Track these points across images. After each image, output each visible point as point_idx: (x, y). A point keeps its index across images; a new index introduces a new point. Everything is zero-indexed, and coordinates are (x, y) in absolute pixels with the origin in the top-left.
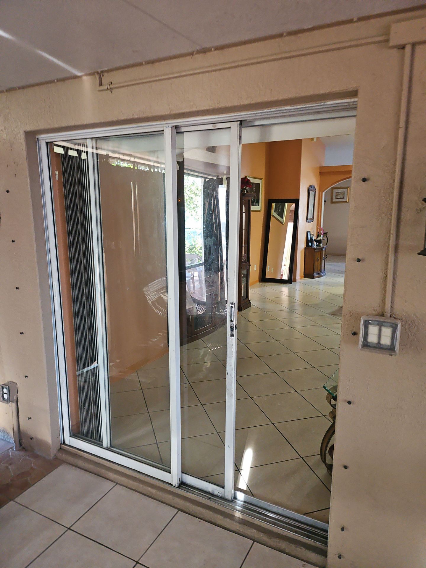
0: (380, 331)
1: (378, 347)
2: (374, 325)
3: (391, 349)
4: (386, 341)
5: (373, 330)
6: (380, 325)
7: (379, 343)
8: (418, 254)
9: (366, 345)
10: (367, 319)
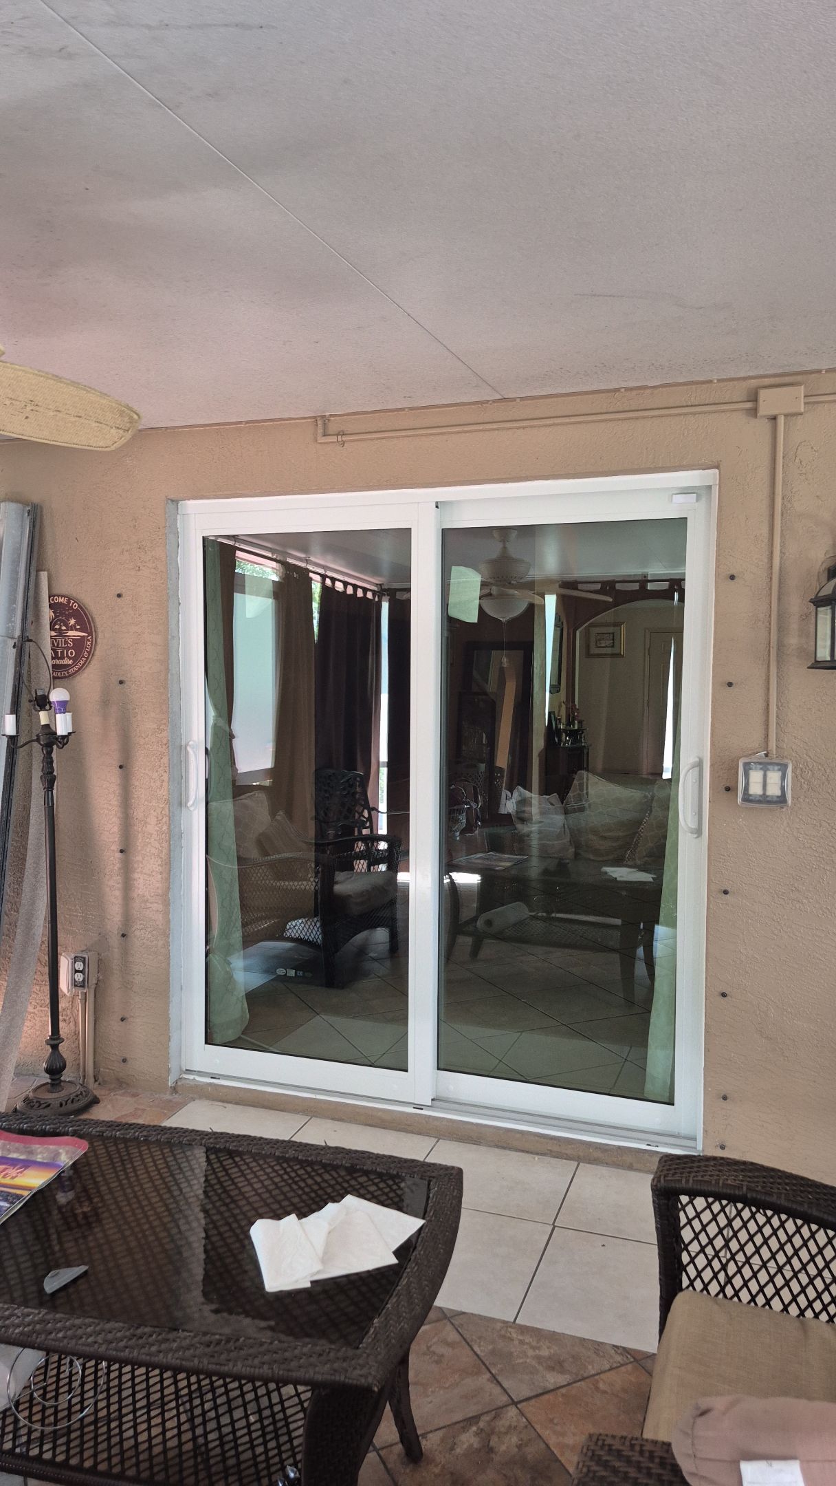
0: (765, 777)
1: (764, 800)
2: (756, 769)
3: (782, 800)
4: (774, 790)
5: (756, 776)
6: (765, 767)
7: (764, 794)
8: (808, 668)
9: (747, 798)
10: (747, 760)
